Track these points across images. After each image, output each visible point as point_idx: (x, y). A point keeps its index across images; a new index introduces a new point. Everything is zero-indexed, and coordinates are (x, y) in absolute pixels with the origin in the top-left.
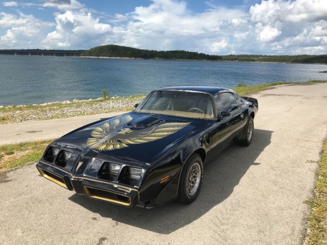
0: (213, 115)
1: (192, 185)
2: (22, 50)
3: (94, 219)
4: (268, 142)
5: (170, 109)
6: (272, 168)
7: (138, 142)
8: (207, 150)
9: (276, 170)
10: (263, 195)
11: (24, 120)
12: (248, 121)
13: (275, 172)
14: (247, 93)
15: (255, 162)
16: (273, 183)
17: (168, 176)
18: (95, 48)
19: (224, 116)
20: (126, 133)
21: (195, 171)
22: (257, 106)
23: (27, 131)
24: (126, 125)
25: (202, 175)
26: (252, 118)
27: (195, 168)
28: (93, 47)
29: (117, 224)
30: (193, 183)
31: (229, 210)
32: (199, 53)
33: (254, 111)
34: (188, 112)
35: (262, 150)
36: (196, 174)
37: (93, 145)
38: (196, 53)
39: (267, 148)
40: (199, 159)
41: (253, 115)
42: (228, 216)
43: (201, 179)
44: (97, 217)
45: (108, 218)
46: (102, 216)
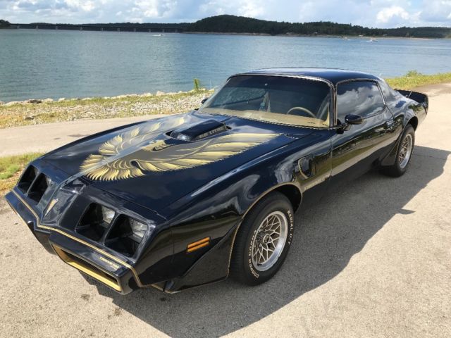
0: (327, 122)
1: (268, 250)
3: (85, 297)
4: (438, 171)
5: (265, 108)
6: (438, 224)
7: (166, 167)
8: (303, 189)
9: (445, 229)
10: (409, 282)
11: (78, 118)
12: (404, 133)
13: (442, 233)
14: (417, 86)
15: (405, 208)
16: (435, 254)
17: (207, 239)
18: (203, 20)
19: (350, 123)
20: (154, 149)
21: (275, 226)
22: (426, 108)
23: (71, 134)
24: (164, 134)
25: (289, 232)
26: (412, 129)
27: (277, 220)
29: (117, 313)
30: (270, 246)
31: (331, 306)
32: (353, 25)
33: (417, 116)
34: (287, 115)
35: (423, 186)
36: (278, 230)
37: (91, 167)
38: (348, 25)
39: (434, 184)
40: (286, 204)
41: (414, 123)
42: (326, 321)
43: (288, 239)
44: (91, 294)
45: (108, 298)
46: (100, 294)
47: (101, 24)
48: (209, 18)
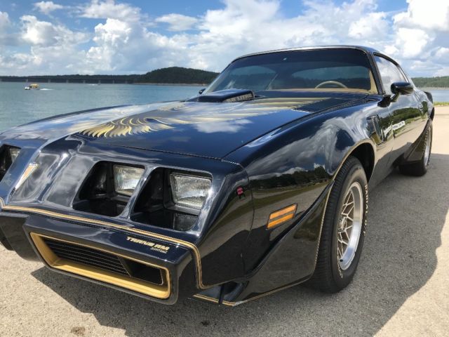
2: (58, 76)
3: (77, 330)
17: (293, 207)
18: (153, 72)
20: (173, 110)
21: (349, 207)
28: (150, 71)
30: (344, 237)
36: (351, 215)
44: (86, 326)
45: (115, 330)
46: (101, 324)
47: (49, 76)
48: (158, 70)
